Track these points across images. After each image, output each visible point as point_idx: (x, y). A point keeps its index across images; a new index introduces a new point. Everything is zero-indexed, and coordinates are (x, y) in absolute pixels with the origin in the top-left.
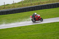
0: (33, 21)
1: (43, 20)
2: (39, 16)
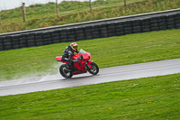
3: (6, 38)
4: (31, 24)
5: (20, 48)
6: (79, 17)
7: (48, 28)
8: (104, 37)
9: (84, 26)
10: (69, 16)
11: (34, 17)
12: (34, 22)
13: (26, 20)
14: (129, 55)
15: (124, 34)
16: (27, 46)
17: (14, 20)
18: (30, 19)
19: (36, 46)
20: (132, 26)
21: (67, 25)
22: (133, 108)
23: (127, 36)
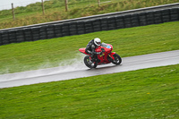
3: (49, 27)
4: (74, 13)
5: (62, 36)
6: (119, 6)
7: (89, 17)
8: (143, 25)
9: (123, 15)
10: (110, 5)
11: (76, 7)
12: (76, 11)
13: (69, 9)
14: (167, 42)
15: (162, 22)
16: (70, 35)
17: (57, 10)
18: (72, 9)
19: (78, 34)
20: (170, 14)
21: (108, 14)
22: (170, 92)
23: (164, 24)
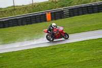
0: (49, 40)
1: (68, 37)
2: (61, 29)
